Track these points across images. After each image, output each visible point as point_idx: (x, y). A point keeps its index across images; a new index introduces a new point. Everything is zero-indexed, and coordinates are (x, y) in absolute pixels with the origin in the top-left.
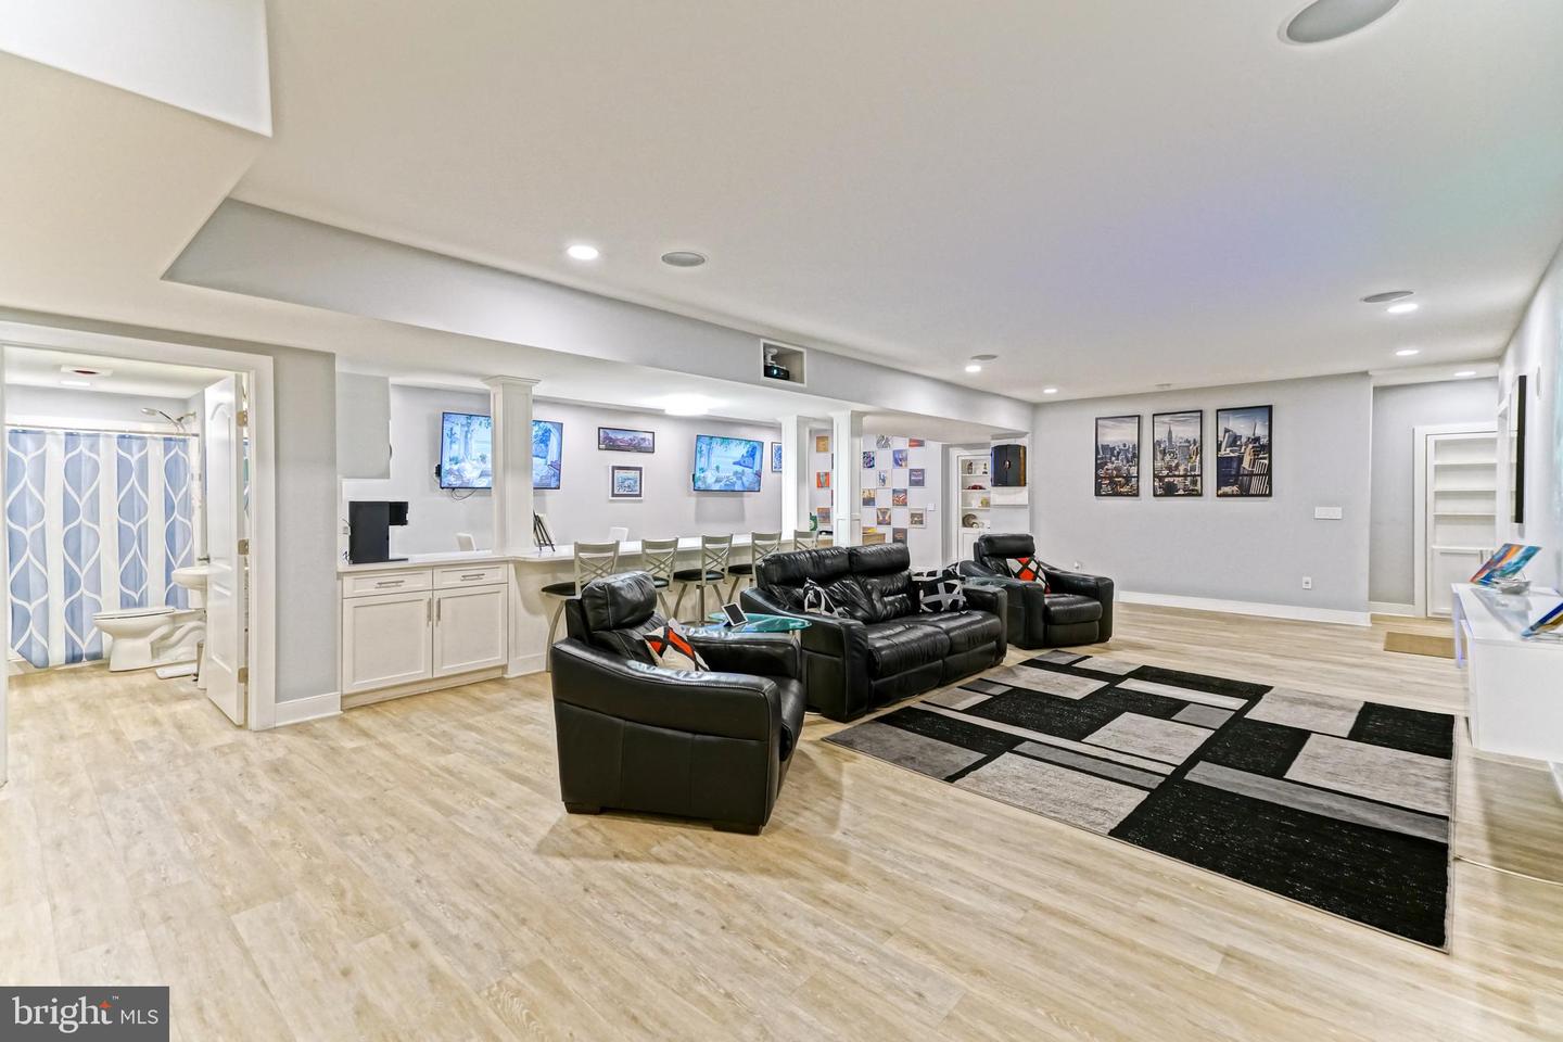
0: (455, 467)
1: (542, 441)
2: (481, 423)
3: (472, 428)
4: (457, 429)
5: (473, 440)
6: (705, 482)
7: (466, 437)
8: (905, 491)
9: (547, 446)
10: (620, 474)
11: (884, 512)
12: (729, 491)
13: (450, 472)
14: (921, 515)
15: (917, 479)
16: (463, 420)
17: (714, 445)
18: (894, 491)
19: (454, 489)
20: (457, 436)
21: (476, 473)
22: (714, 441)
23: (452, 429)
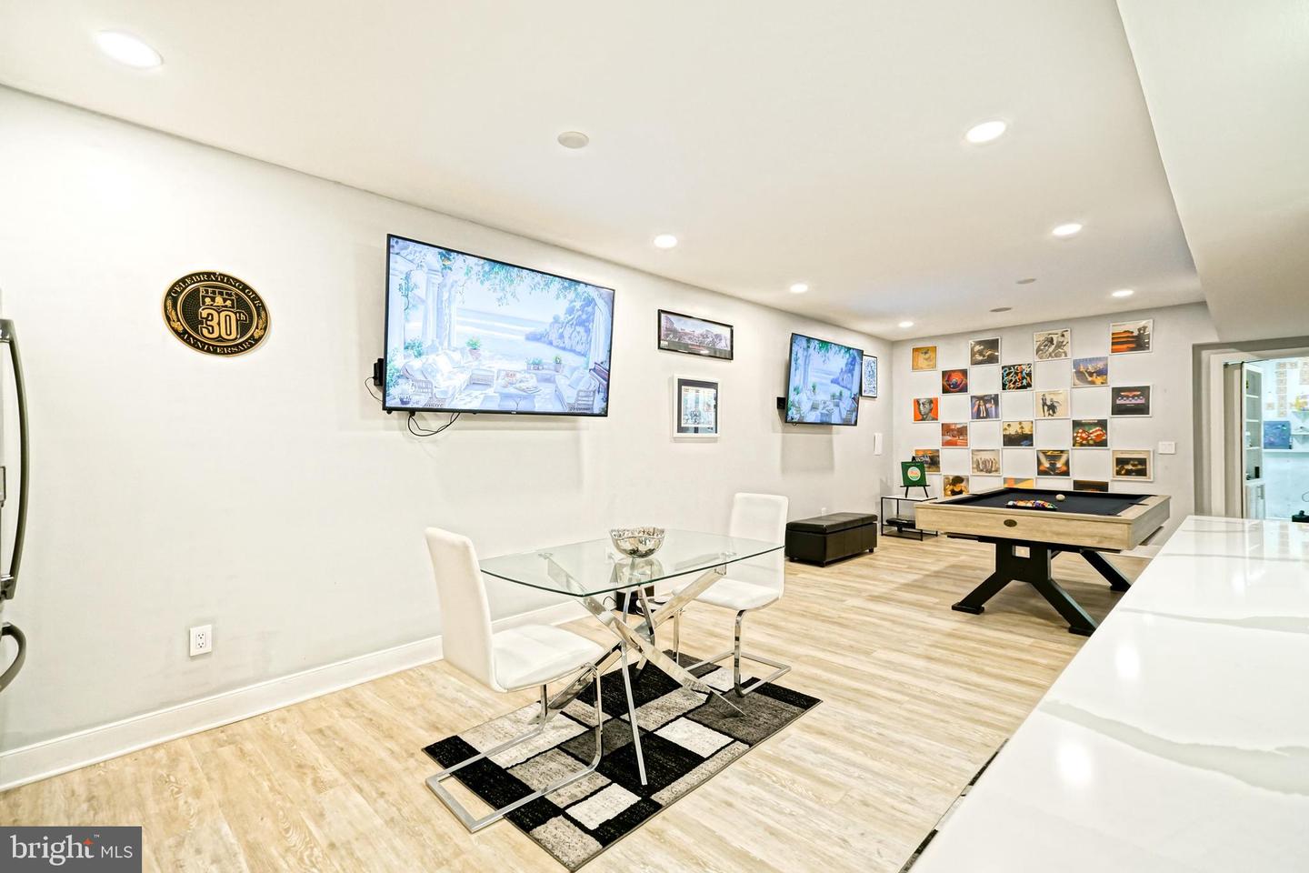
0: (416, 364)
1: (581, 323)
2: (469, 270)
3: (451, 277)
4: (419, 277)
5: (454, 307)
6: (799, 409)
7: (439, 296)
8: (1102, 424)
9: (588, 331)
10: (689, 393)
11: (1053, 457)
12: (825, 424)
13: (405, 375)
14: (1143, 462)
15: (1132, 403)
16: (432, 256)
17: (811, 350)
18: (1076, 424)
19: (412, 412)
20: (421, 292)
21: (461, 379)
22: (812, 344)
23: (407, 277)
